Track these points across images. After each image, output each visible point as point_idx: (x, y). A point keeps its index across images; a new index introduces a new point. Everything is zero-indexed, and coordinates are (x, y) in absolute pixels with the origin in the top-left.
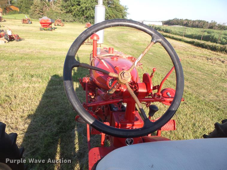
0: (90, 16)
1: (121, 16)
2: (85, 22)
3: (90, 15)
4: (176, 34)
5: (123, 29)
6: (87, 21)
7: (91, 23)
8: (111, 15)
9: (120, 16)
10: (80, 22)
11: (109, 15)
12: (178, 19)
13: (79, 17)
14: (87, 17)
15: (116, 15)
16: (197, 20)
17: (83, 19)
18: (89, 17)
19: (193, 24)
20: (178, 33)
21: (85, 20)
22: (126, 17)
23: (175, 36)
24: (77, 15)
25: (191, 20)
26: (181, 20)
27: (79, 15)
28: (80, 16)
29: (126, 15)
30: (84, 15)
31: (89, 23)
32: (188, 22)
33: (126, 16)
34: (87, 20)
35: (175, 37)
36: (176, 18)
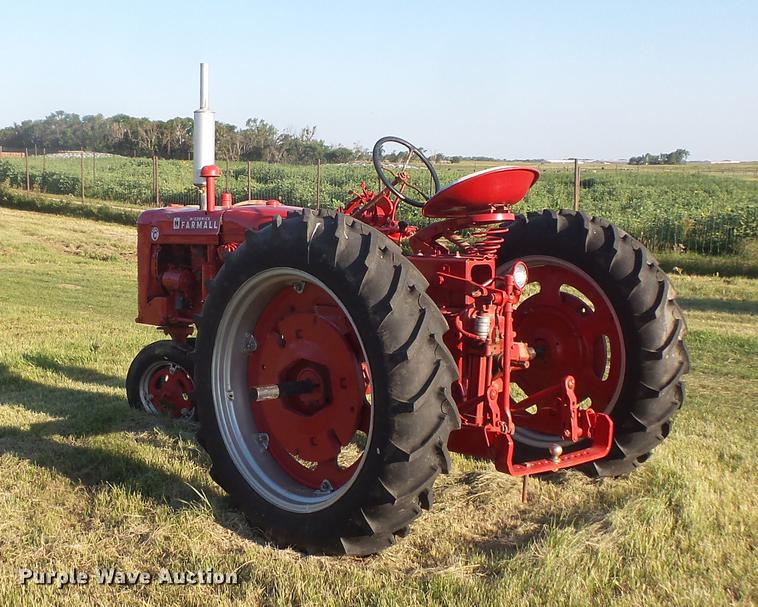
4: (107, 195)
12: (76, 117)
16: (177, 119)
19: (159, 140)
20: (119, 189)
23: (115, 207)
25: (145, 119)
26: (90, 119)
32: (135, 133)
35: (115, 212)
36: (61, 113)
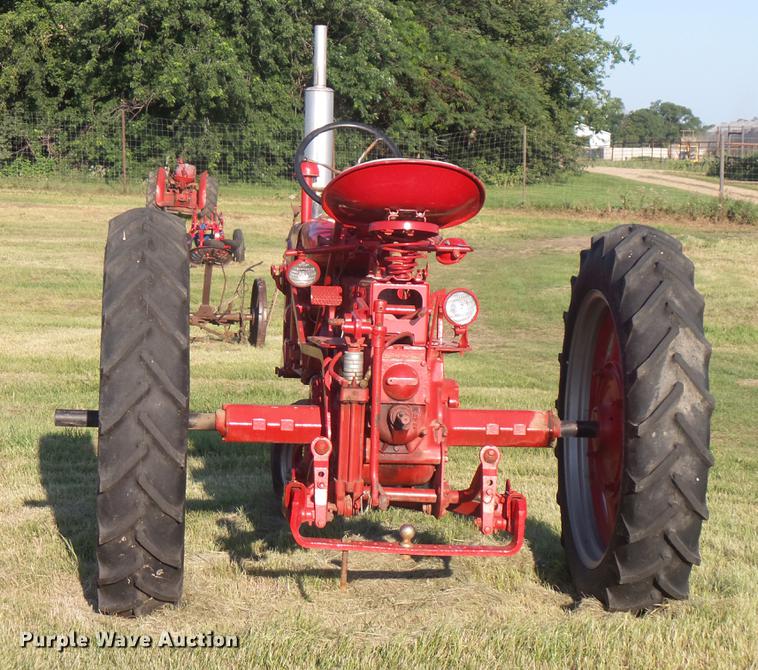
0: (199, 103)
1: (537, 79)
2: (140, 158)
3: (197, 85)
5: (565, 216)
6: (156, 153)
7: (201, 164)
8: (421, 76)
9: (516, 88)
10: (83, 161)
11: (404, 80)
13: (70, 113)
14: (160, 111)
15: (480, 78)
17: (111, 133)
18: (179, 105)
21: (133, 143)
22: (592, 84)
24: (53, 91)
27: (70, 94)
28: (87, 102)
29: (588, 68)
30: (128, 93)
31: (190, 169)
33: (587, 75)
34: (163, 142)
